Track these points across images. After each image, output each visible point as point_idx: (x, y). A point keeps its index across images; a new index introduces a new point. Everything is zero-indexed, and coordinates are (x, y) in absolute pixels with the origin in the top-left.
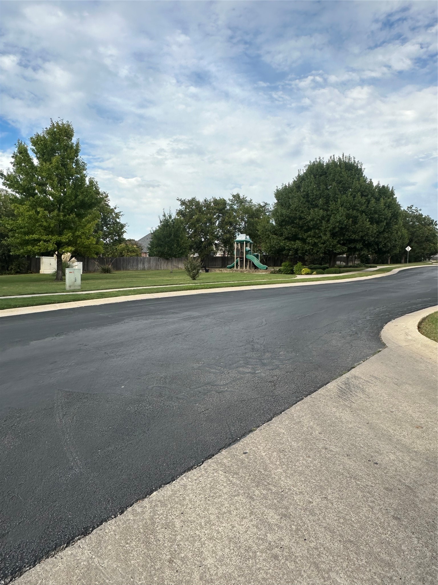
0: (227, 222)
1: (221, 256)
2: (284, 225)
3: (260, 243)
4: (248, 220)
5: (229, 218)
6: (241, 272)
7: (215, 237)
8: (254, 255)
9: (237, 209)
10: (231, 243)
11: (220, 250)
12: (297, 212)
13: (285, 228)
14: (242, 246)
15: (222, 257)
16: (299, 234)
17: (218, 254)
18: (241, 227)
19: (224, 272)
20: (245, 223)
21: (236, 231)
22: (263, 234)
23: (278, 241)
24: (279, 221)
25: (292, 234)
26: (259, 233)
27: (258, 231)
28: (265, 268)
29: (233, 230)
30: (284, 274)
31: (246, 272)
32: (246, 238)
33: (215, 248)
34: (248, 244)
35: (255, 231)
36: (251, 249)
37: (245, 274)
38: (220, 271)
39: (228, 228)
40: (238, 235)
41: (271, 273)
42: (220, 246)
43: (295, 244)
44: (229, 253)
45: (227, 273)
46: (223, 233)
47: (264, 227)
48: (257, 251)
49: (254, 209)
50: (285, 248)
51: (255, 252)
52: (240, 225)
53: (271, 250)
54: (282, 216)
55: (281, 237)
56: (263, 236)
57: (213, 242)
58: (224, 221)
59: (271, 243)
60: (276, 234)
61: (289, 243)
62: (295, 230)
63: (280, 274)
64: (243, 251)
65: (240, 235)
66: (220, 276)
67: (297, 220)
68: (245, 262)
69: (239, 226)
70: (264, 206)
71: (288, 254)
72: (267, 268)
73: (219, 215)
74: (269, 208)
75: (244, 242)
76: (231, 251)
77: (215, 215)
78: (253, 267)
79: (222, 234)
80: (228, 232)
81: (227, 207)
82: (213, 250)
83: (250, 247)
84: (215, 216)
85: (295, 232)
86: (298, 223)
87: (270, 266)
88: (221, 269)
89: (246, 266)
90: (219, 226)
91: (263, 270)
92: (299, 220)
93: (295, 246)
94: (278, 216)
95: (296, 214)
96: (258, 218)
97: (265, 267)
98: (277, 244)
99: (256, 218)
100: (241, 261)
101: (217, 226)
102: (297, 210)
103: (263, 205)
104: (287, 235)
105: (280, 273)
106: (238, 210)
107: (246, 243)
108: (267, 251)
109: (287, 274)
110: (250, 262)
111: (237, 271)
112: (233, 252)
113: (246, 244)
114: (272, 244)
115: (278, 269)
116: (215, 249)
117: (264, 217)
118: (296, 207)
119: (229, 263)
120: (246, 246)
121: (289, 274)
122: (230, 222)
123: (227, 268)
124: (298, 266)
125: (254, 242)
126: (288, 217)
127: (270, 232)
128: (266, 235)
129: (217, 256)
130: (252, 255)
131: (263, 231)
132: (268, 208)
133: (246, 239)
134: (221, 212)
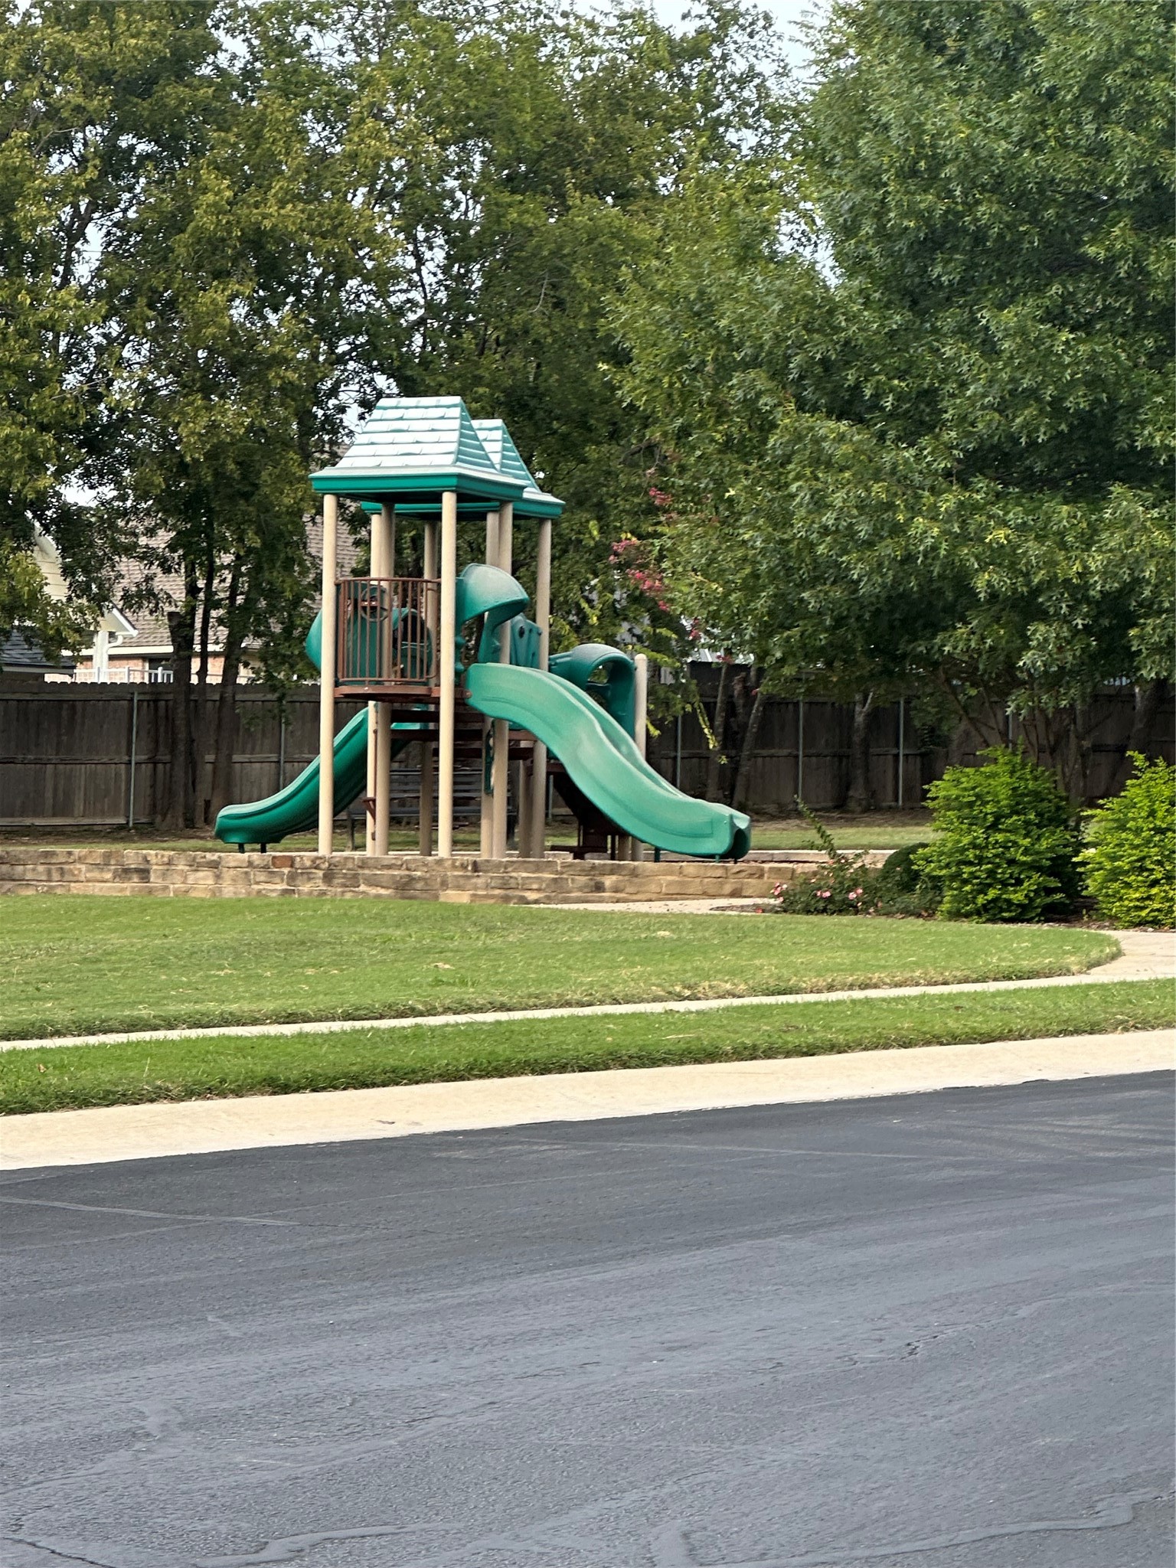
0: (216, 244)
1: (136, 674)
2: (961, 288)
3: (652, 510)
4: (494, 214)
5: (243, 185)
6: (404, 887)
7: (60, 427)
8: (572, 673)
9: (345, 73)
10: (265, 508)
11: (133, 601)
12: (1114, 133)
13: (965, 332)
14: (417, 543)
15: (152, 690)
16: (1133, 407)
17: (101, 649)
18: (400, 312)
19: (176, 884)
20: (461, 251)
21: (341, 360)
22: (687, 394)
23: (878, 490)
24: (882, 234)
25: (1057, 407)
26: (630, 390)
27: (620, 358)
28: (721, 843)
29: (304, 340)
30: (956, 915)
31: (463, 898)
32: (468, 447)
33: (67, 571)
34: (499, 531)
35: (590, 364)
36: (530, 584)
37: (455, 912)
38: (125, 873)
39: (239, 311)
40: (367, 405)
41: (789, 906)
42: (129, 550)
43: (1088, 541)
44: (251, 643)
45: (219, 908)
46: (163, 384)
47: (703, 311)
48: (613, 614)
49: (572, 72)
50: (961, 582)
51: (582, 631)
52: (383, 279)
53: (785, 614)
54: (931, 180)
55: (909, 438)
56: (684, 432)
57: (39, 505)
58: (175, 222)
59: (783, 520)
60: (847, 407)
61: (1015, 515)
62: (1092, 358)
63: (907, 912)
64: (427, 614)
65: (396, 408)
66: (116, 940)
67: (1120, 233)
68: (459, 755)
69: (382, 294)
70: (696, 49)
71: (1011, 667)
72: (738, 846)
73: (110, 141)
74: (766, 67)
75: (437, 498)
76: (272, 610)
77: (64, 143)
78: (553, 822)
79: (148, 391)
80: (237, 366)
81: (216, 48)
82: (31, 602)
83: (522, 566)
84: (60, 163)
85: (1094, 382)
86: (1123, 269)
87: (784, 813)
88: (132, 854)
89: (466, 815)
90: (113, 289)
91: (691, 868)
92: (1140, 225)
93: (1096, 561)
94: (871, 180)
95: (1102, 151)
96: (623, 198)
97: (714, 822)
98: (863, 530)
99: (598, 188)
100: (397, 744)
101: (82, 293)
102: (1112, 102)
103: (690, 28)
104: (985, 423)
105: (913, 899)
106: (366, 83)
107: (461, 517)
108: (734, 624)
109: (993, 912)
110: (520, 754)
111: (353, 880)
112: (298, 628)
113: (470, 519)
114: (799, 528)
115: (878, 859)
116: (56, 589)
117: (701, 185)
118: (1104, 66)
119: (253, 765)
120: (472, 552)
121: (1022, 914)
122: (256, 240)
123: (222, 834)
124: (1137, 817)
125: (578, 500)
126: (999, 180)
127: (778, 373)
128: (722, 415)
129: (83, 675)
130: (543, 675)
131: (682, 357)
132: (751, 74)
133: (460, 456)
134: (144, 107)
